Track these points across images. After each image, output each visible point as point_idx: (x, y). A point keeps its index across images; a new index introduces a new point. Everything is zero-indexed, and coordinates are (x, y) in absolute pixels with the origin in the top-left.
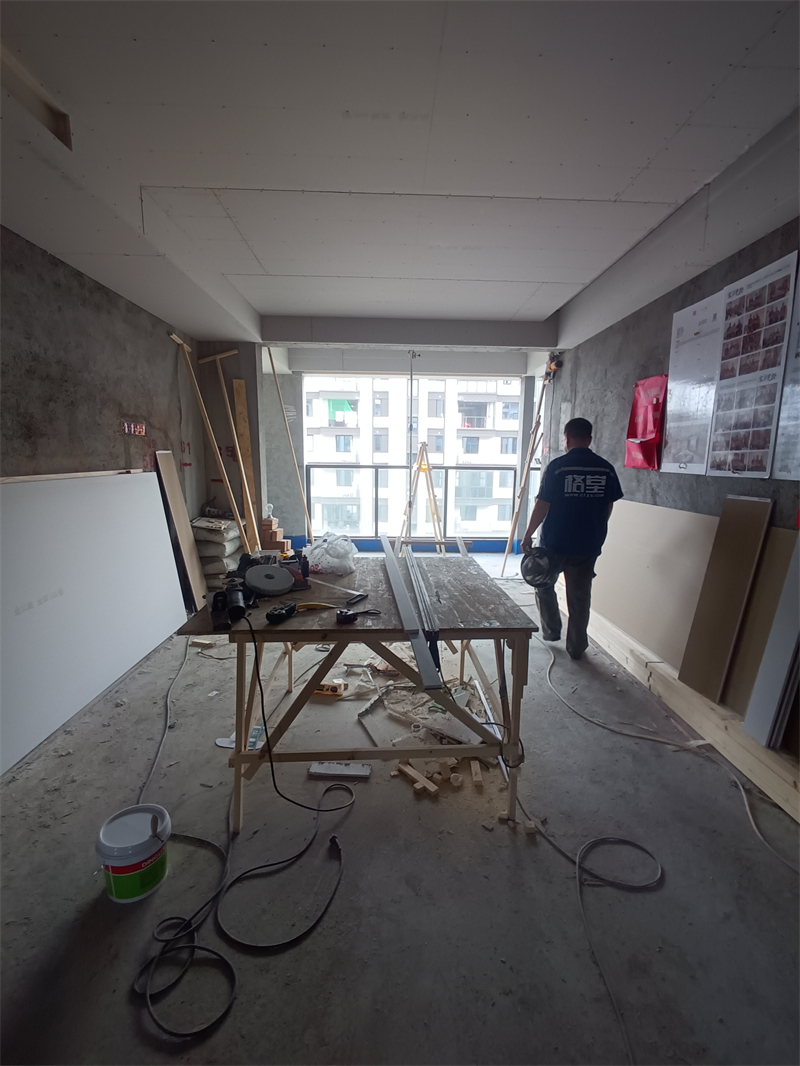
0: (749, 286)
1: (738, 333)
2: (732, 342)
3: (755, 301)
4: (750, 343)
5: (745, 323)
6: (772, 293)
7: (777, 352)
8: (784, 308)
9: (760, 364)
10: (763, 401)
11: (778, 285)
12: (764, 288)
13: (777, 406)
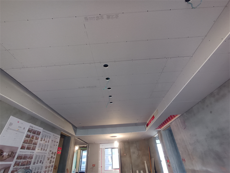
0: (34, 128)
1: (29, 137)
2: (27, 139)
3: (34, 132)
4: (30, 142)
7: (35, 147)
8: (38, 138)
9: (31, 148)
10: (30, 158)
11: (39, 132)
12: (37, 131)
13: (33, 160)
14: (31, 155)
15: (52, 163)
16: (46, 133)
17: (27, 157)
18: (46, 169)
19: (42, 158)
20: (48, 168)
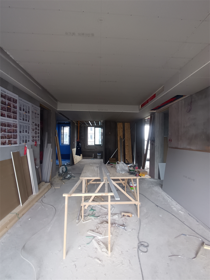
0: (7, 93)
1: (5, 104)
2: (4, 106)
3: (9, 99)
4: (9, 110)
5: (7, 103)
6: (13, 100)
7: (16, 116)
8: (16, 107)
9: (12, 117)
10: (14, 127)
11: (15, 100)
12: (11, 97)
13: (18, 129)
14: (14, 123)
15: (37, 134)
16: (23, 101)
17: (10, 125)
18: (33, 138)
19: (26, 128)
20: (35, 137)
